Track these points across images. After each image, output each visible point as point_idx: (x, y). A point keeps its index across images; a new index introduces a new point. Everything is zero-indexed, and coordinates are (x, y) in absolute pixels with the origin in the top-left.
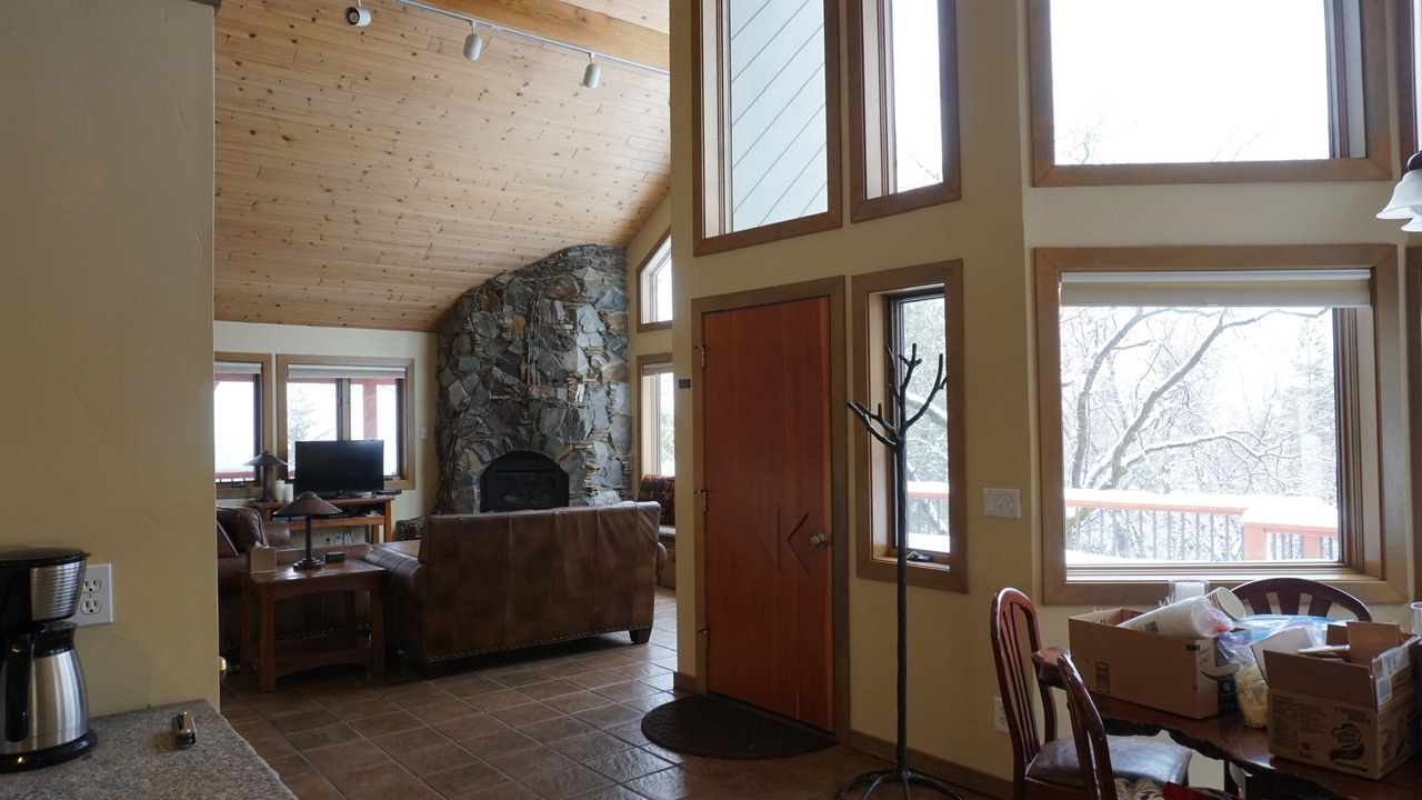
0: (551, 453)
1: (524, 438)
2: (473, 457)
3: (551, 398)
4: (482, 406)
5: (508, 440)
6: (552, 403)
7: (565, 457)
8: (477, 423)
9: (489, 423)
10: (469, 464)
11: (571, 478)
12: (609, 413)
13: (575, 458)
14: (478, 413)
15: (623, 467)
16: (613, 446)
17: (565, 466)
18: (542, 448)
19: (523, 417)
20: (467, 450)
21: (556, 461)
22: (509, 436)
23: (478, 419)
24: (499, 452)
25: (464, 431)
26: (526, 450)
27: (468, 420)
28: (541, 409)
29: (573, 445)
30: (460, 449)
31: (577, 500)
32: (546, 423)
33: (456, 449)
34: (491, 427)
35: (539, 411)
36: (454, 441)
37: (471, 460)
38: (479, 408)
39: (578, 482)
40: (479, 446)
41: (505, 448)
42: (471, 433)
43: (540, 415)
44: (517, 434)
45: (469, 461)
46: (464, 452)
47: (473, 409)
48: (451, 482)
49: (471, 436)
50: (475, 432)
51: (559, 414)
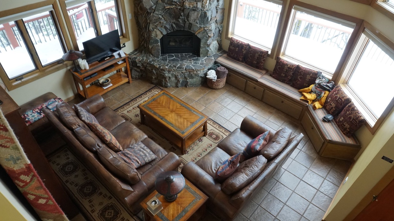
0: (193, 31)
1: (181, 24)
2: (158, 33)
3: (195, 7)
5: (174, 26)
6: (195, 9)
7: (200, 32)
8: (160, 18)
9: (165, 18)
10: (156, 36)
11: (202, 41)
12: (217, 9)
13: (204, 32)
14: (159, 13)
15: (220, 30)
16: (217, 23)
17: (199, 36)
18: (190, 29)
19: (181, 15)
21: (196, 34)
22: (174, 23)
23: (160, 16)
24: (170, 30)
25: (153, 21)
26: (183, 29)
27: (155, 16)
28: (189, 12)
29: (204, 28)
30: (152, 29)
31: (204, 49)
32: (192, 18)
33: (150, 29)
34: (166, 19)
35: (189, 13)
36: (148, 25)
37: (157, 34)
38: (160, 11)
39: (205, 42)
40: (161, 28)
41: (173, 28)
42: (157, 22)
43: (189, 15)
44: (178, 23)
45: (156, 34)
46: (154, 30)
47: (157, 11)
48: (148, 42)
49: (157, 23)
50: (159, 22)
51: (197, 14)
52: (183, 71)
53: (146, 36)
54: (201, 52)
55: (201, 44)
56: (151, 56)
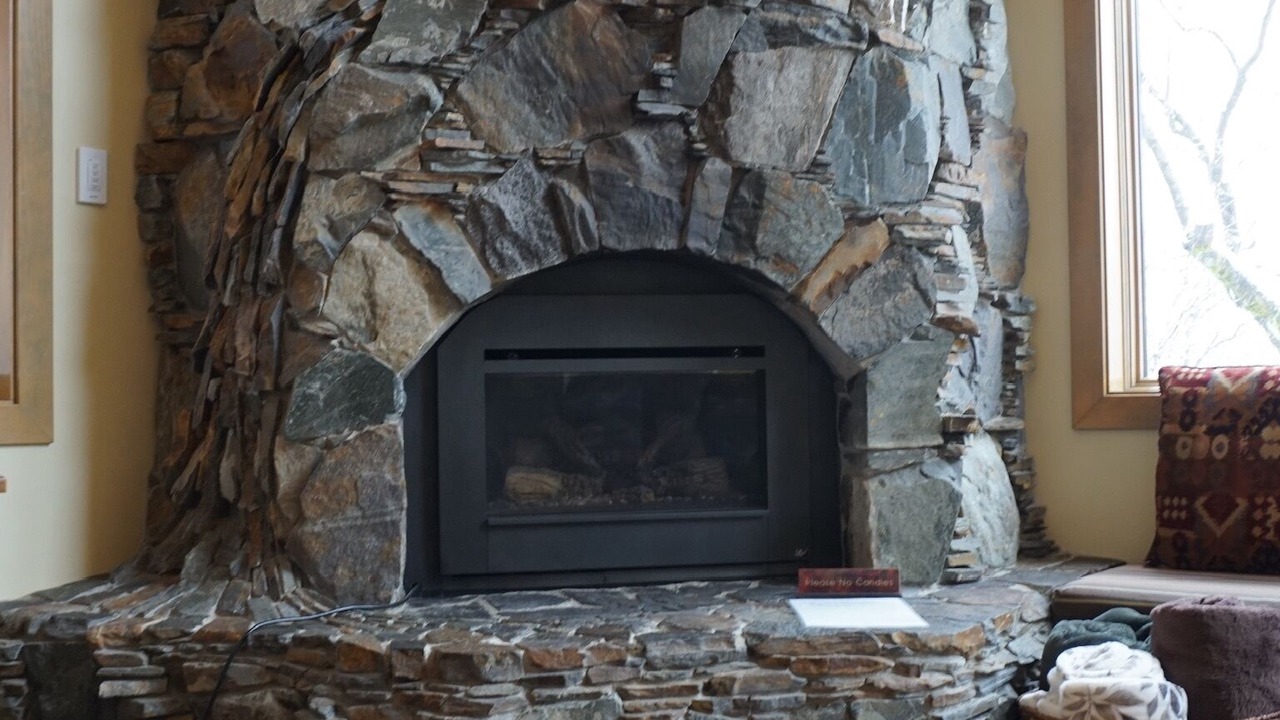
0: (780, 259)
1: (655, 189)
2: (397, 279)
4: (444, 19)
7: (847, 278)
8: (424, 102)
9: (480, 106)
10: (374, 317)
11: (877, 379)
13: (889, 285)
14: (424, 55)
15: (1011, 335)
17: (846, 327)
18: (745, 240)
19: (653, 82)
20: (365, 241)
21: (807, 299)
22: (581, 176)
23: (426, 84)
24: (529, 252)
25: (349, 145)
26: (667, 243)
27: (374, 87)
28: (733, 53)
29: (891, 228)
30: (324, 237)
31: (907, 480)
32: (760, 117)
33: (301, 236)
34: (486, 126)
35: (727, 65)
36: (289, 193)
37: (381, 288)
38: (432, 30)
39: (910, 396)
40: (429, 220)
41: (561, 228)
42: (386, 154)
43: (730, 84)
44: (616, 166)
45: (370, 295)
46: (344, 250)
47: (400, 32)
48: (270, 411)
49: (389, 165)
50: (409, 151)
51: (815, 78)
52: (720, 672)
53: (245, 350)
54: (872, 522)
55: (871, 424)
56: (289, 582)
